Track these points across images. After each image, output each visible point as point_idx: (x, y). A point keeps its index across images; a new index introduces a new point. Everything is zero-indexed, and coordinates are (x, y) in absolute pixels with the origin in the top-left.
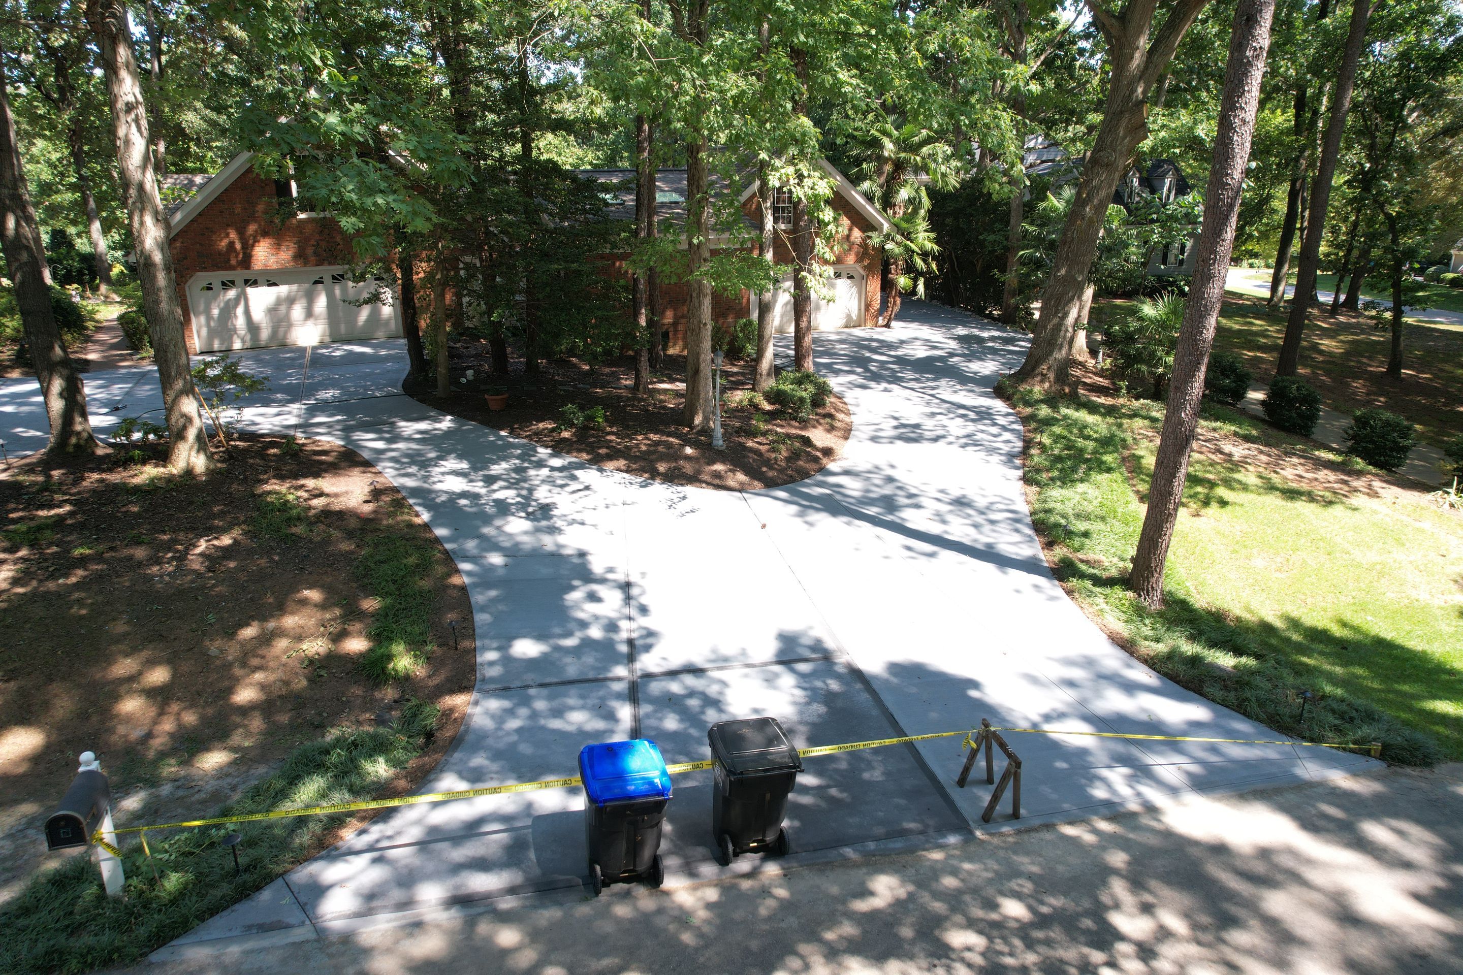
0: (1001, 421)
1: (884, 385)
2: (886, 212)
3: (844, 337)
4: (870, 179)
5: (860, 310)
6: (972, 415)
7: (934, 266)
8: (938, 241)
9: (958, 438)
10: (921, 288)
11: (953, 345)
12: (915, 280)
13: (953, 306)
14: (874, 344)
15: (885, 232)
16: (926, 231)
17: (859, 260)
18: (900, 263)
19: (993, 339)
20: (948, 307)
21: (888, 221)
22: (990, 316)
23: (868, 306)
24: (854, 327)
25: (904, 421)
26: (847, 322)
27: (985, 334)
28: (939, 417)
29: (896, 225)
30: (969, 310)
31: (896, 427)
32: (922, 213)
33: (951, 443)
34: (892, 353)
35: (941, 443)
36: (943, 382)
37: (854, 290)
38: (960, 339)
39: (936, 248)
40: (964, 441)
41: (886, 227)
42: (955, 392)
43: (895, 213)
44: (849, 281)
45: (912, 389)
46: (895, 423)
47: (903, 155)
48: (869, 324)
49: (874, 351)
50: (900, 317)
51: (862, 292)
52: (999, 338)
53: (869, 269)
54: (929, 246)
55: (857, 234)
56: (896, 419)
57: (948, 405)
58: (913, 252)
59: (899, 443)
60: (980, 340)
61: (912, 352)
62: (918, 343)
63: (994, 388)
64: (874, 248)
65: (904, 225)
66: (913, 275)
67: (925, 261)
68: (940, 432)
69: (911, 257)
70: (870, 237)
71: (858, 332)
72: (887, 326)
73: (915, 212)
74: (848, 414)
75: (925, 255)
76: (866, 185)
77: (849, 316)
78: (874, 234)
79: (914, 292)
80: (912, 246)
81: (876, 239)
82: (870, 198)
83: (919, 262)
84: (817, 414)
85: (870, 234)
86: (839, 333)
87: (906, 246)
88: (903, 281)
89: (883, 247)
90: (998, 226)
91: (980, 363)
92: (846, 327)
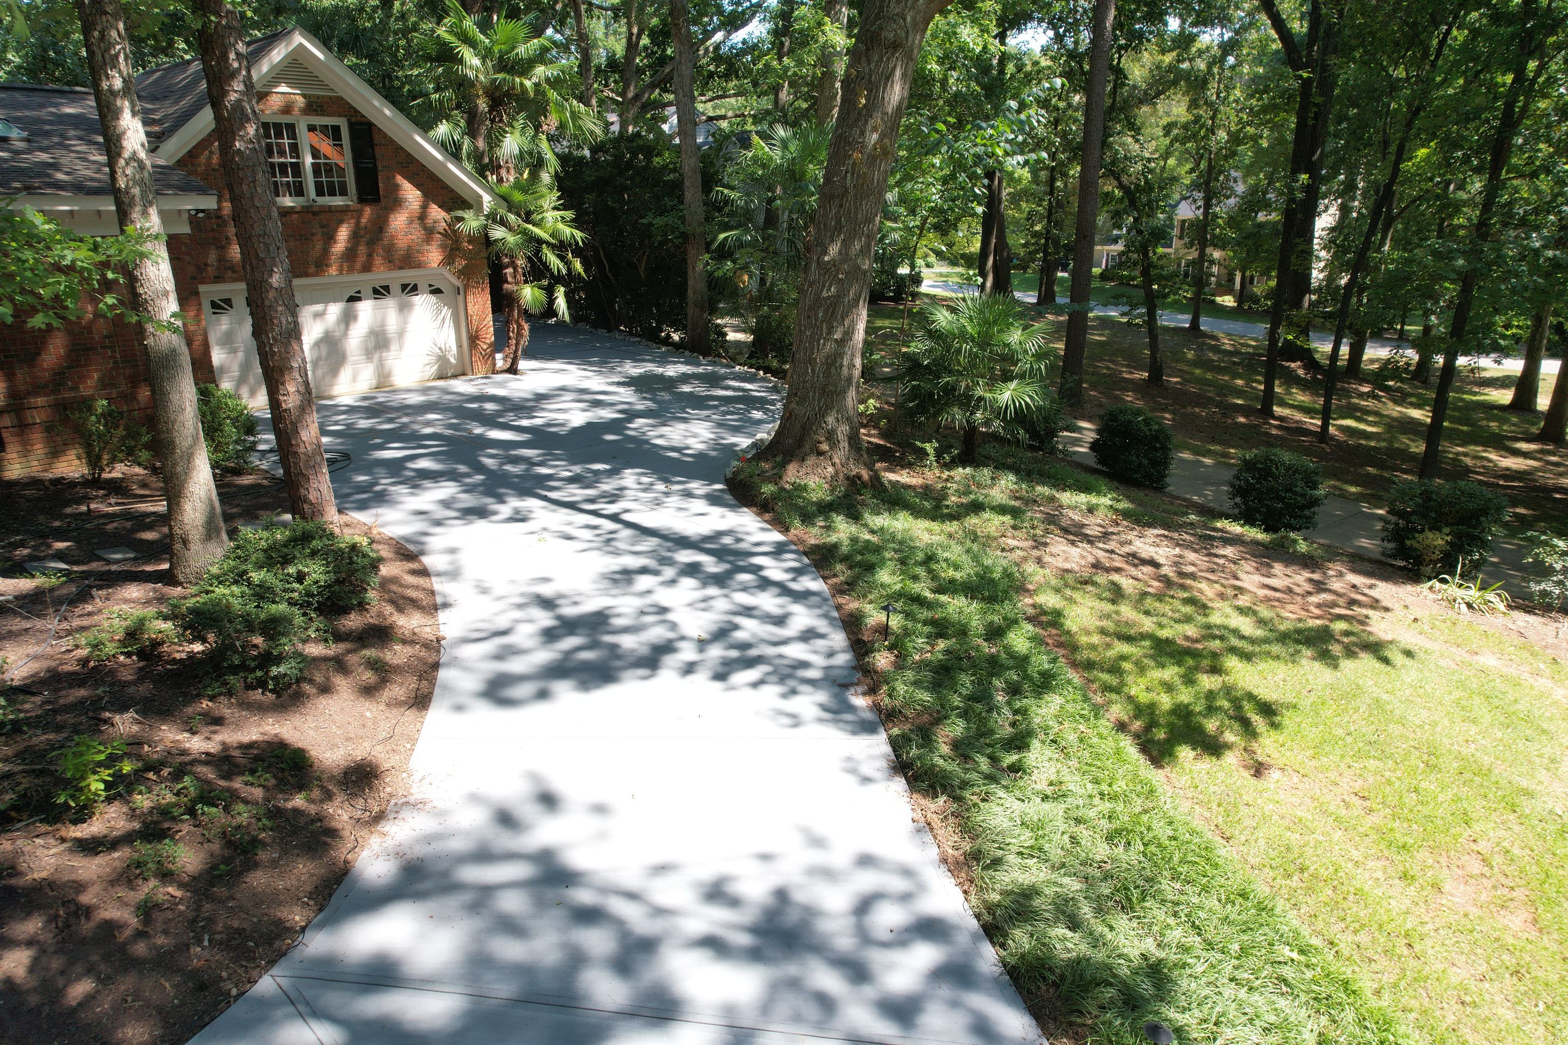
0: (775, 571)
1: (514, 503)
2: (485, 177)
3: (433, 397)
4: (448, 118)
5: (460, 346)
6: (710, 564)
7: (578, 265)
8: (577, 223)
9: (702, 644)
10: (561, 303)
11: (627, 395)
12: (550, 291)
13: (609, 331)
14: (490, 407)
15: (486, 210)
16: (555, 208)
17: (449, 260)
18: (520, 262)
19: (685, 379)
20: (602, 332)
21: (490, 190)
22: (667, 341)
23: (474, 339)
24: (455, 376)
25: (569, 611)
26: (440, 369)
27: (672, 371)
28: (644, 582)
29: (504, 198)
30: (636, 335)
31: (550, 635)
32: (546, 177)
33: (689, 669)
34: (525, 423)
35: (667, 676)
36: (629, 478)
37: (446, 312)
38: (632, 382)
39: (578, 235)
40: (716, 652)
41: (487, 198)
42: (658, 503)
43: (500, 180)
44: (433, 299)
45: (572, 506)
46: (545, 619)
47: (500, 76)
48: (480, 367)
49: (491, 421)
50: (530, 354)
51: (461, 318)
52: (695, 376)
53: (466, 274)
54: (567, 231)
55: (437, 213)
56: (547, 603)
57: (652, 543)
58: (540, 241)
59: (565, 691)
60: (670, 383)
61: (561, 417)
62: (569, 396)
63: (728, 482)
64: (471, 239)
65: (518, 197)
66: (545, 282)
67: (562, 258)
68: (657, 634)
69: (538, 252)
70: (461, 219)
71: (462, 386)
72: (512, 370)
73: (534, 176)
74: (433, 607)
75: (561, 247)
76: (443, 129)
77: (442, 359)
78: (468, 215)
79: (550, 311)
80: (536, 230)
81: (472, 223)
82: (453, 150)
83: (553, 260)
84: (339, 637)
85: (460, 213)
86: (425, 391)
87: (525, 232)
88: (529, 294)
89: (487, 237)
90: (668, 202)
91: (682, 426)
92: (440, 378)
